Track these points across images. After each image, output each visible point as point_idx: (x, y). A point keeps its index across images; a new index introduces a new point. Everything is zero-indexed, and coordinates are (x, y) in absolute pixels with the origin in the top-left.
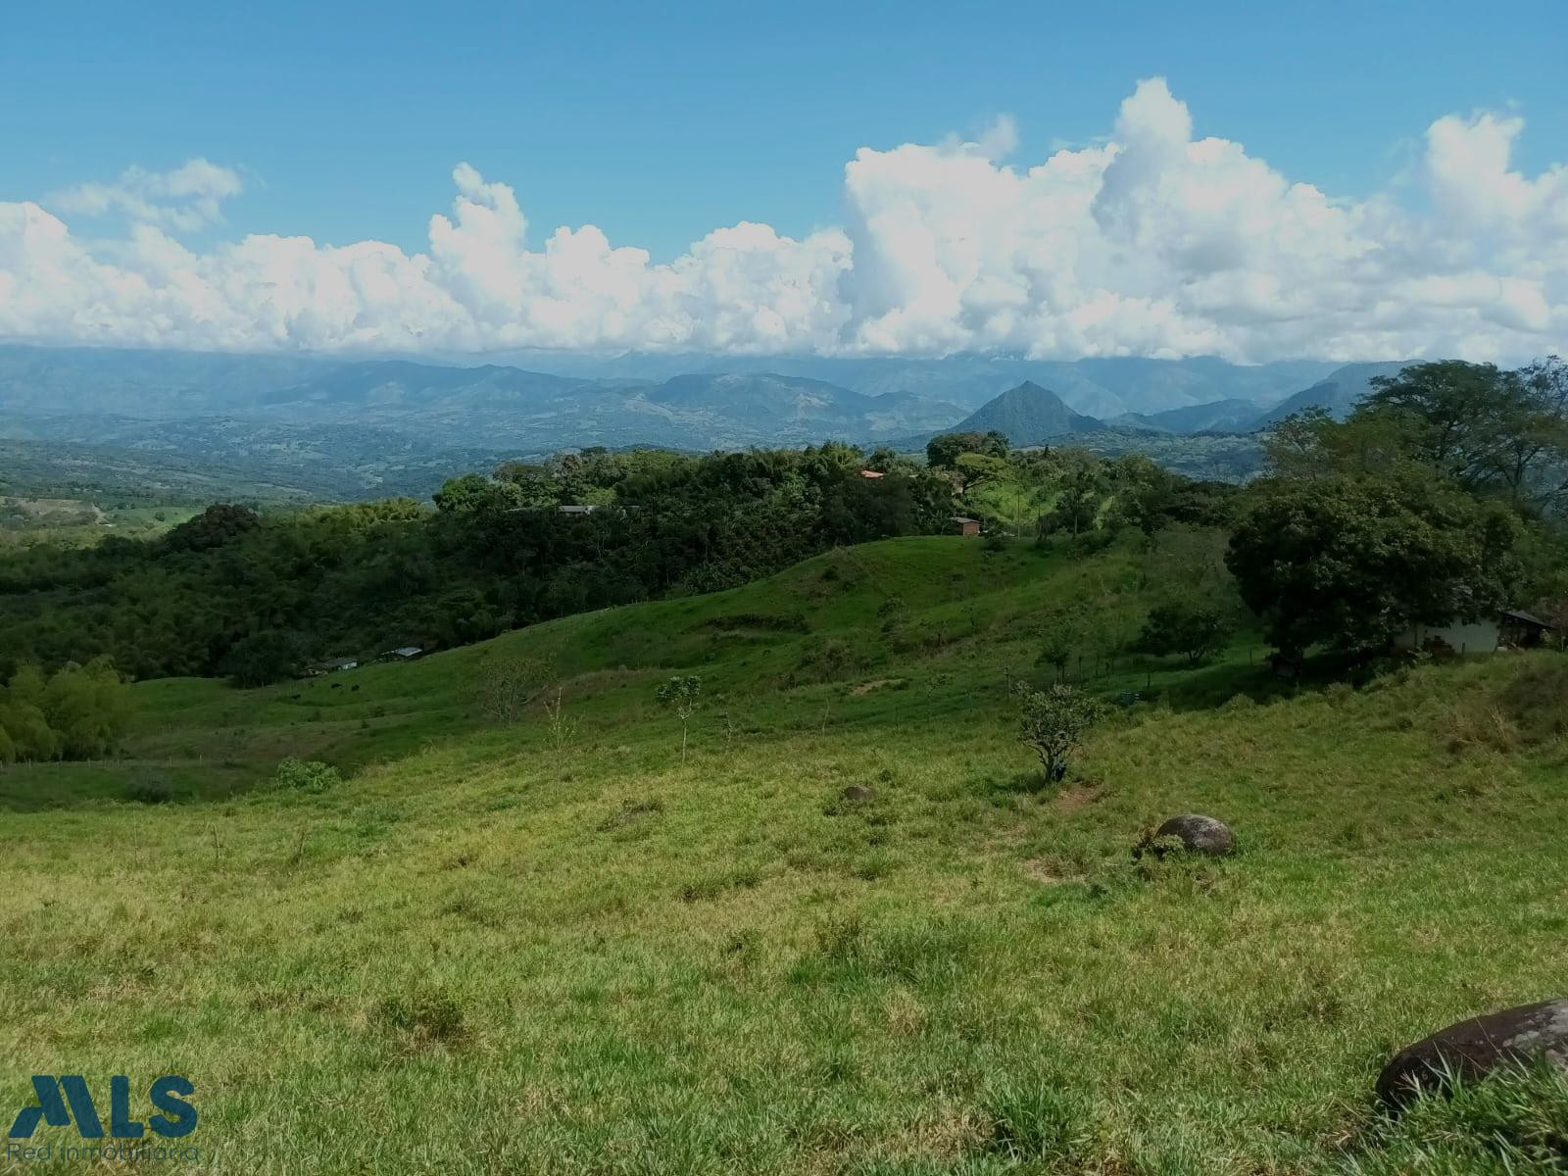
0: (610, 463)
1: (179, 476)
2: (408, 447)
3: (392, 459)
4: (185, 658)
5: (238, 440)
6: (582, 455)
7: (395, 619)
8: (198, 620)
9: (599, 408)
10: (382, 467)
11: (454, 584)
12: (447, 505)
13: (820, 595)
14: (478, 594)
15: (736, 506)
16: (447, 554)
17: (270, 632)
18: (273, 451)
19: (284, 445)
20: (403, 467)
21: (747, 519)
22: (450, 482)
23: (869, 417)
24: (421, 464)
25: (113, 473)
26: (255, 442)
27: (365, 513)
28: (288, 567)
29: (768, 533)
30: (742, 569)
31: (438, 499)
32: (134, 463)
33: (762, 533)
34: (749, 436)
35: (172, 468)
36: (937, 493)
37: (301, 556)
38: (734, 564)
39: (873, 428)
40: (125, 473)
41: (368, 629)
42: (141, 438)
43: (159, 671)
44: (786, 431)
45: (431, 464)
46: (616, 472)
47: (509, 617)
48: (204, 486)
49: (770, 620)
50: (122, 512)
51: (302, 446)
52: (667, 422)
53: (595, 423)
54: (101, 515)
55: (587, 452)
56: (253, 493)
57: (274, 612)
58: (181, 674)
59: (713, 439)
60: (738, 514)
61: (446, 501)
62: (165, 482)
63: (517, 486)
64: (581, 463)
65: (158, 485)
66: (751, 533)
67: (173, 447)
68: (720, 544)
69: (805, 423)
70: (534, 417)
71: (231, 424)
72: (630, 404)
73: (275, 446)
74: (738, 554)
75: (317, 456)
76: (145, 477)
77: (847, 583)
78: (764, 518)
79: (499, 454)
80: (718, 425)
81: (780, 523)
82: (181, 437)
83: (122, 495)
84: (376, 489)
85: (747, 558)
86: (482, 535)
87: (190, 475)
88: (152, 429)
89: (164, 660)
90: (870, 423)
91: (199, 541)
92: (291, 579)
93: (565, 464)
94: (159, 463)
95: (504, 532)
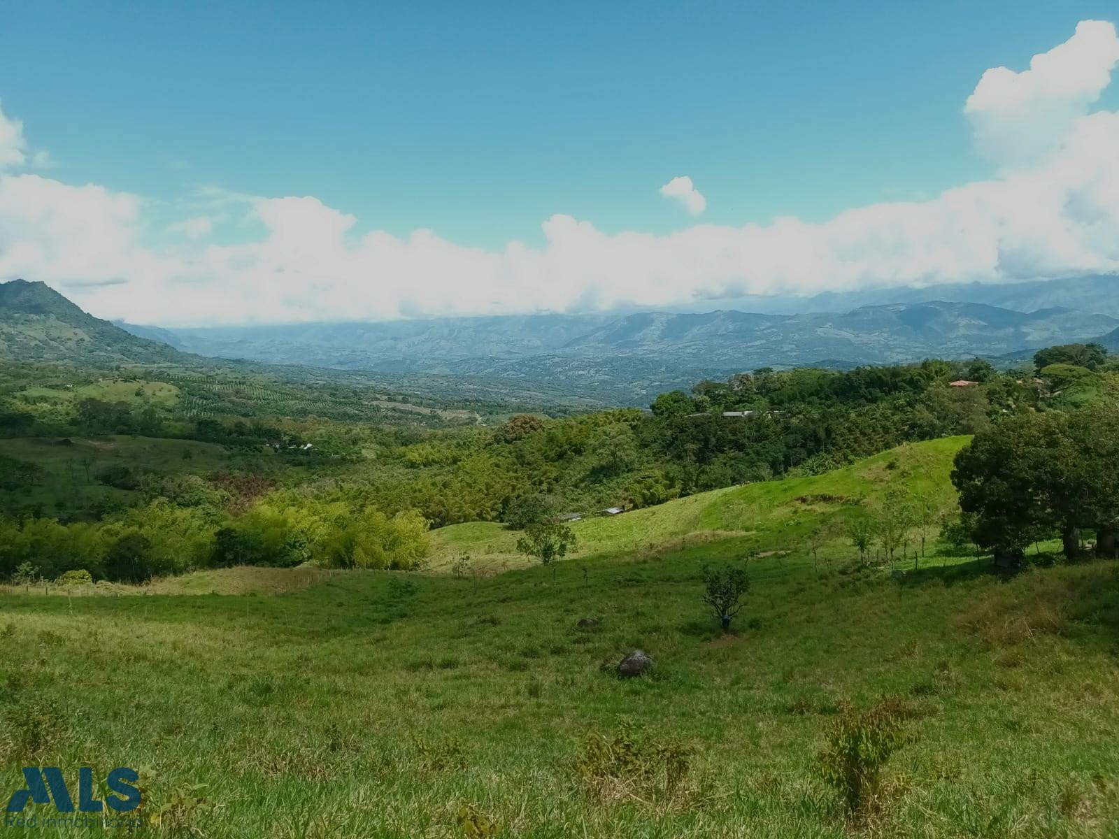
0: (773, 379)
1: (526, 394)
2: (663, 369)
3: (652, 377)
4: (489, 509)
5: (560, 369)
6: (755, 374)
7: (610, 488)
8: (497, 486)
9: (797, 335)
10: (646, 383)
11: (649, 466)
12: (659, 411)
13: (882, 481)
14: (658, 473)
15: (850, 411)
16: (646, 446)
17: (537, 494)
18: (580, 376)
19: (586, 372)
20: (659, 383)
21: (859, 420)
22: (662, 396)
23: (1024, 329)
24: (671, 381)
25: (489, 393)
26: (569, 370)
27: (607, 418)
28: (552, 454)
29: (874, 430)
30: (849, 458)
31: (653, 407)
32: (500, 386)
33: (868, 431)
34: (917, 350)
35: (522, 388)
36: (1018, 397)
37: (560, 447)
38: (844, 455)
39: (1029, 338)
40: (496, 392)
41: (594, 495)
42: (506, 370)
43: (475, 517)
44: (949, 345)
45: (678, 380)
46: (778, 385)
47: (677, 490)
48: (538, 399)
49: (841, 498)
50: (490, 417)
51: (597, 372)
52: (849, 343)
53: (794, 346)
54: (480, 419)
55: (758, 372)
56: (567, 403)
57: (541, 483)
58: (486, 520)
59: (887, 354)
60: (853, 415)
61: (658, 408)
62: (517, 397)
63: (707, 398)
64: (753, 380)
65: (513, 399)
66: (860, 431)
67: (523, 375)
68: (834, 439)
69: (965, 337)
70: (749, 344)
71: (557, 360)
72: (820, 331)
73: (581, 372)
74: (848, 447)
75: (606, 378)
76: (507, 395)
77: (904, 472)
78: (871, 419)
79: (724, 372)
80: (892, 343)
81: (884, 423)
82: (528, 369)
83: (492, 406)
84: (642, 398)
85: (855, 450)
86: (670, 432)
87: (531, 393)
88: (512, 364)
89: (478, 511)
90: (1027, 334)
91: (509, 437)
92: (554, 461)
93: (741, 381)
94: (515, 386)
95: (682, 431)
